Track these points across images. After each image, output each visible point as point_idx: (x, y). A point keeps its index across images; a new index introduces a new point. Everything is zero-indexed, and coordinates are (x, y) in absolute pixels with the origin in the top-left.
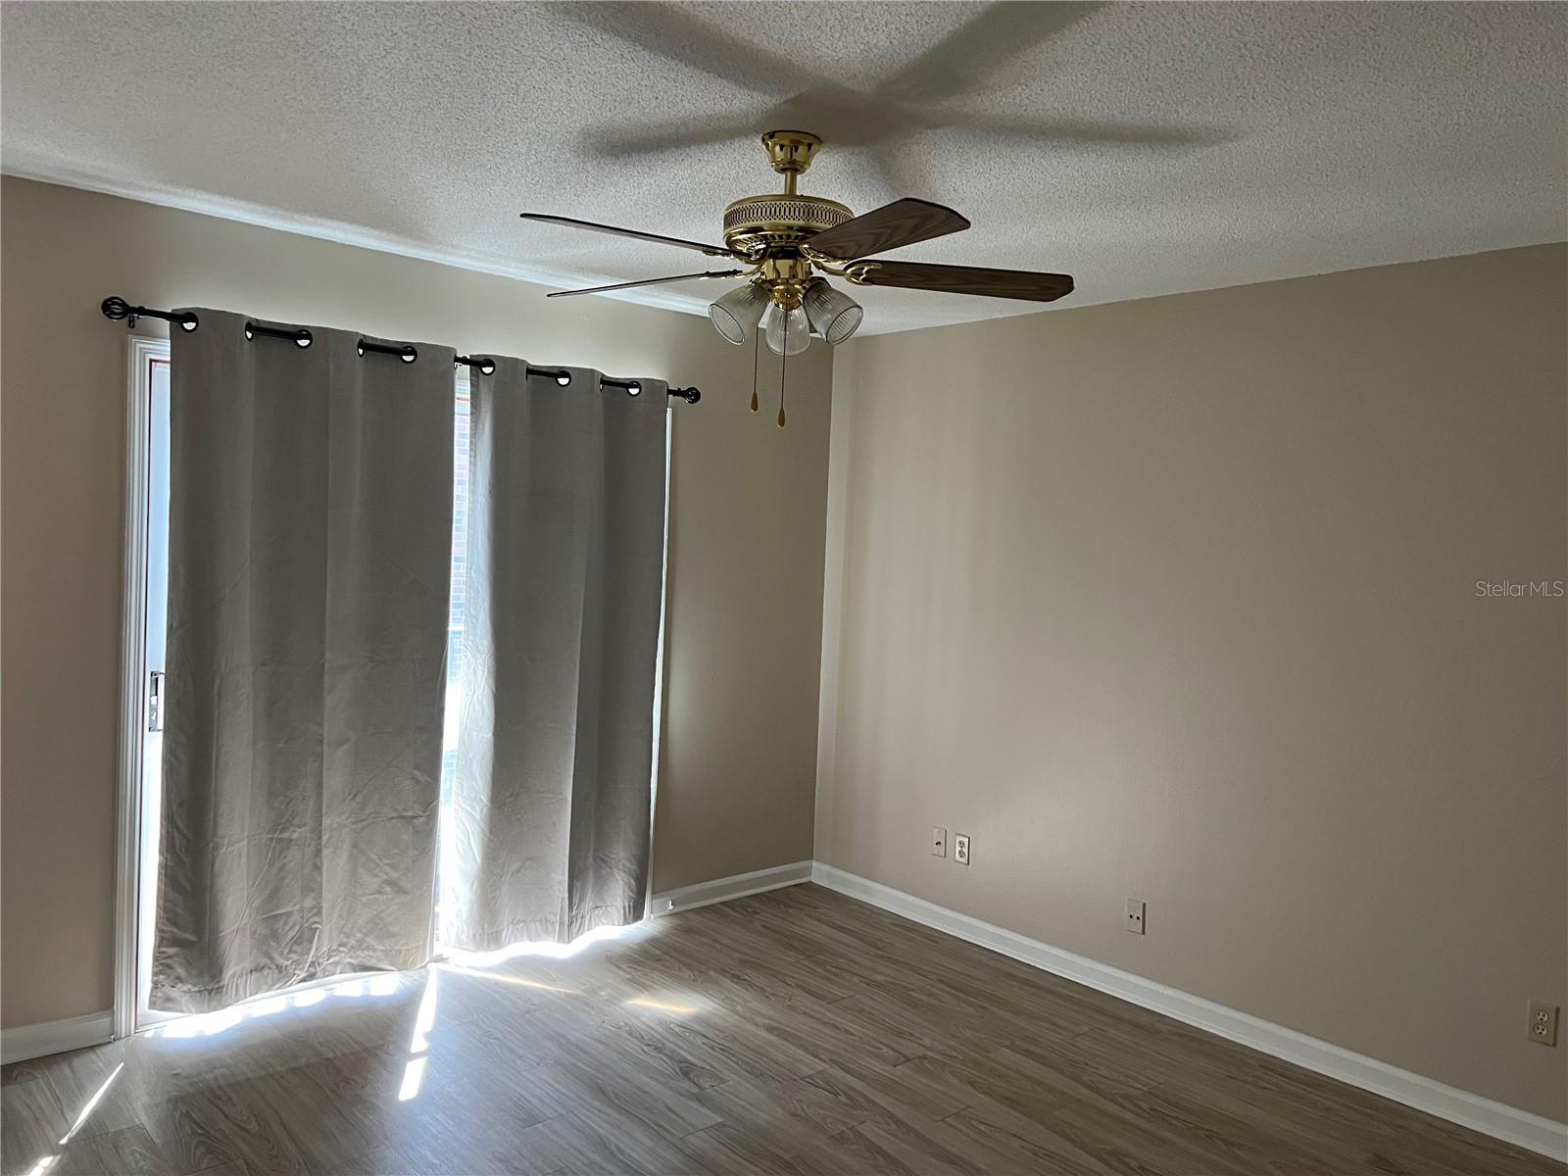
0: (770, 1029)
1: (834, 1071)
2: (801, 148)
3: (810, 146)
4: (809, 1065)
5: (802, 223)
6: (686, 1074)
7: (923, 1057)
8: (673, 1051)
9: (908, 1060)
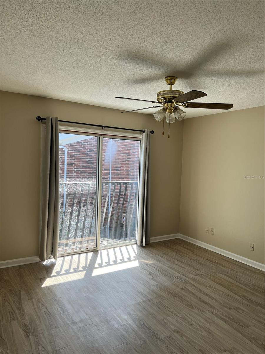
0: (169, 267)
1: (182, 276)
2: (173, 80)
3: (175, 79)
4: (177, 275)
5: (173, 95)
6: (151, 275)
7: (202, 274)
8: (148, 270)
9: (198, 275)
